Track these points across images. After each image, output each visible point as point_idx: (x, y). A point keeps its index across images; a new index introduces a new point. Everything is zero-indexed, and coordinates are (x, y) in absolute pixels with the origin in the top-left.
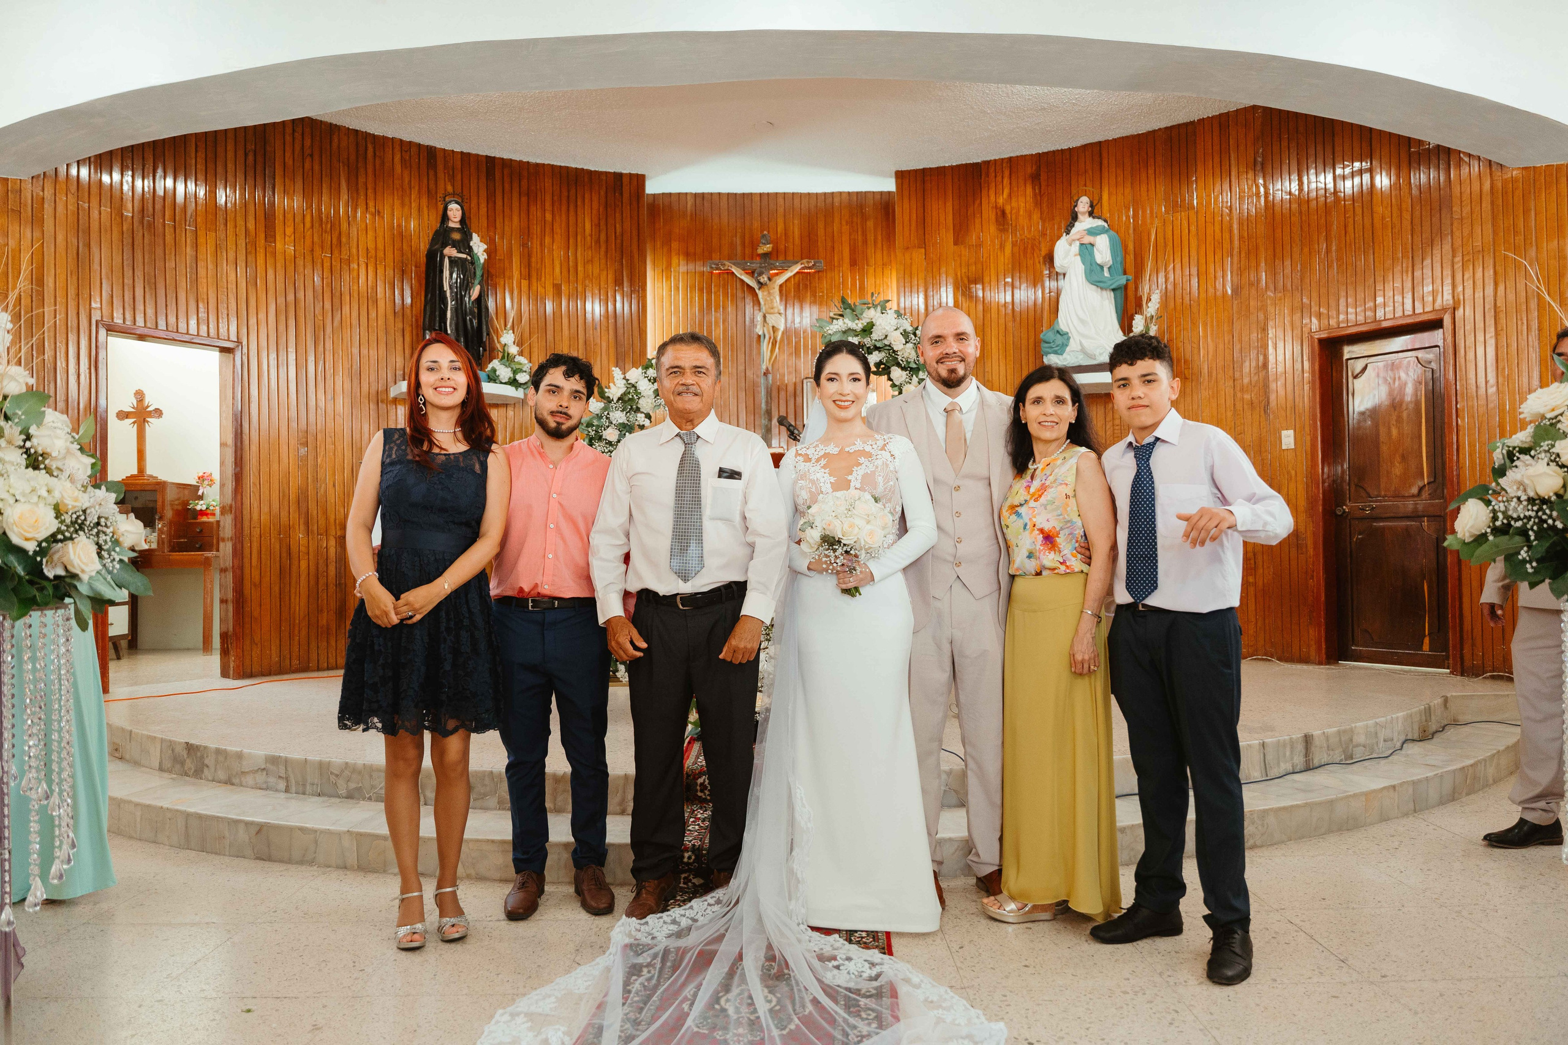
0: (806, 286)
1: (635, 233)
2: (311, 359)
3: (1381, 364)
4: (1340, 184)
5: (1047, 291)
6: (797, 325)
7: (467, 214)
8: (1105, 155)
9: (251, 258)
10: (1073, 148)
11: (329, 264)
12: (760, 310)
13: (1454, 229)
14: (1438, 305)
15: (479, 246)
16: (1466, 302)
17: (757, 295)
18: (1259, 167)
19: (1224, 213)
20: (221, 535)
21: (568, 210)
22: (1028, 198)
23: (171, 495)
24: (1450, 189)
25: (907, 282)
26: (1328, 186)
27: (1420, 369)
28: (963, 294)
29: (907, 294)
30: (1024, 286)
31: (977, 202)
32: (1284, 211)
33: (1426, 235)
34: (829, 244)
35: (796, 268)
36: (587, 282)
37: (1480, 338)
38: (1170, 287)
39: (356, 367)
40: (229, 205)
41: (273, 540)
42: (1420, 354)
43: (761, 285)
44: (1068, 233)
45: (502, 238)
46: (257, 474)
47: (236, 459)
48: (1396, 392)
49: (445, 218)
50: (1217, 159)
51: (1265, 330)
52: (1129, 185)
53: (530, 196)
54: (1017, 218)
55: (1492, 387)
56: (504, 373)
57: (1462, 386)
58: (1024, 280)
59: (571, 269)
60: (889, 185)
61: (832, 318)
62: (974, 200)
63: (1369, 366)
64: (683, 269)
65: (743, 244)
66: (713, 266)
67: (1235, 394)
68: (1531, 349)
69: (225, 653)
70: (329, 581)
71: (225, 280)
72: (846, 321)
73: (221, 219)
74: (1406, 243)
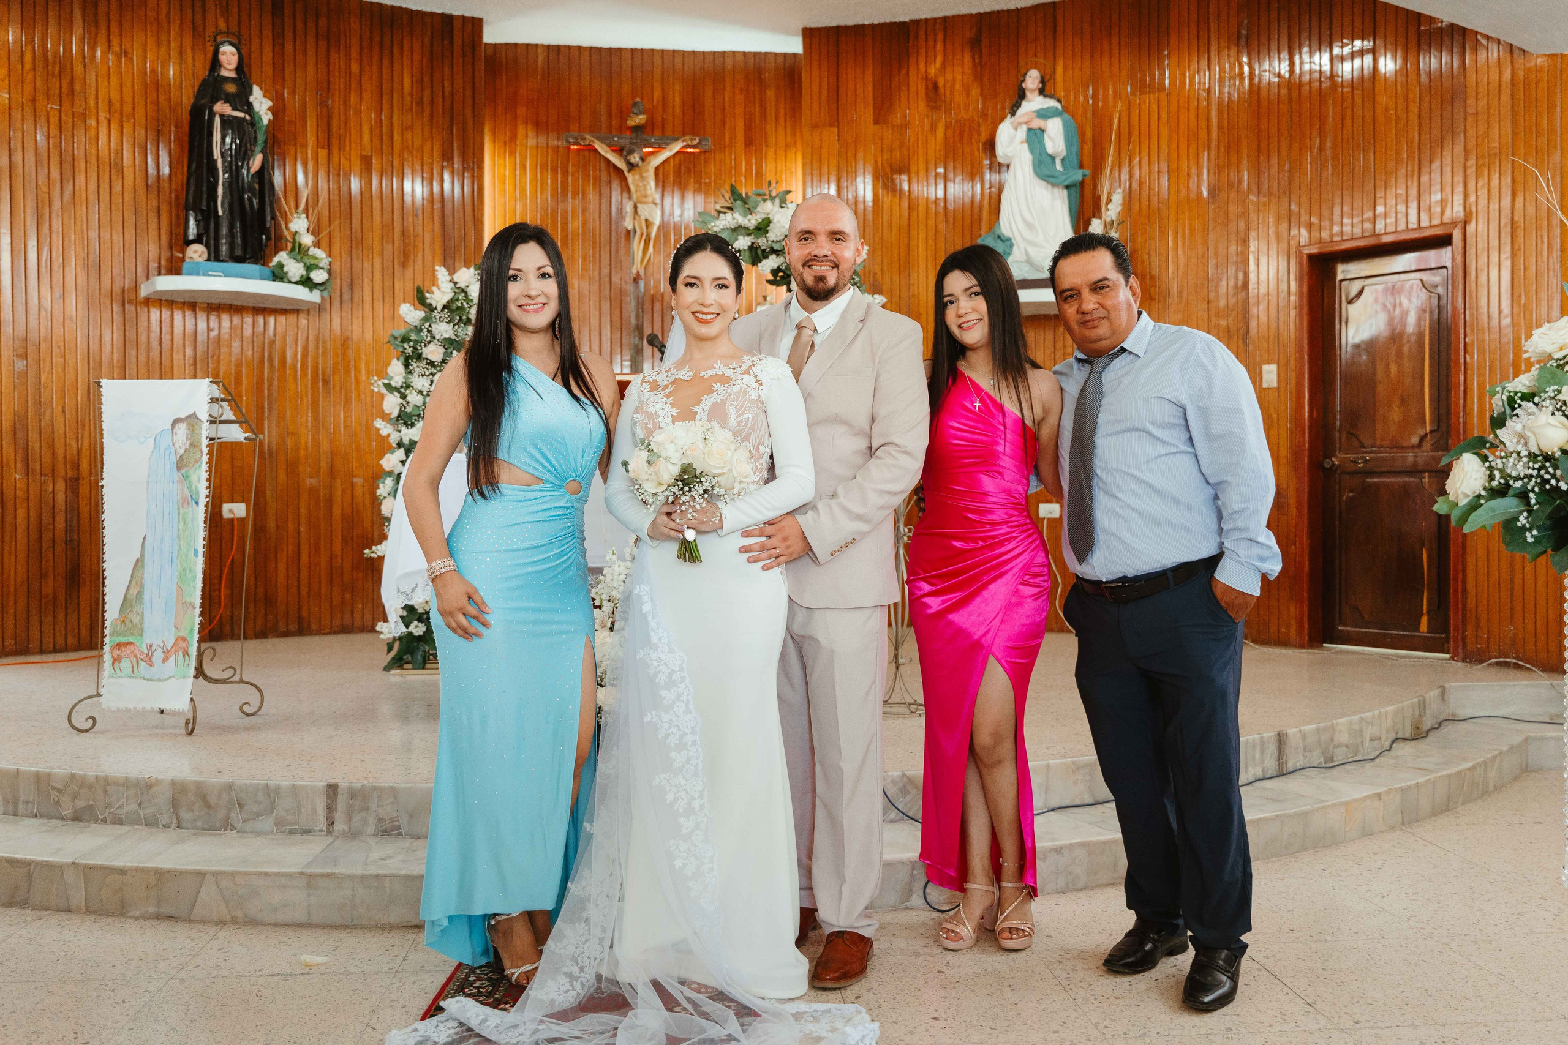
0: (689, 170)
1: (468, 93)
2: (32, 243)
3: (1380, 288)
4: (1338, 67)
5: (987, 186)
6: (677, 219)
7: (246, 60)
8: (1059, 18)
10: (1022, 9)
11: (57, 119)
13: (1468, 126)
14: (1447, 218)
15: (261, 103)
16: (1480, 215)
17: (625, 179)
18: (1243, 42)
19: (1201, 97)
21: (381, 60)
22: (966, 70)
24: (1465, 77)
25: (815, 169)
26: (1323, 69)
27: (1424, 294)
28: (885, 186)
29: (815, 183)
30: (959, 179)
31: (904, 72)
32: (1272, 97)
33: (1436, 132)
34: (719, 117)
35: (677, 147)
36: (406, 155)
37: (1494, 258)
38: (1135, 186)
39: (95, 256)
42: (1425, 276)
43: (632, 166)
44: (1013, 114)
45: (293, 92)
48: (1396, 321)
49: (215, 64)
50: (1194, 32)
51: (1245, 242)
52: (1088, 57)
54: (952, 94)
55: (1506, 317)
56: (295, 269)
57: (1472, 315)
58: (959, 171)
59: (385, 137)
60: (794, 45)
61: (719, 212)
62: (899, 72)
63: (1366, 289)
64: (531, 142)
65: (610, 113)
66: (571, 140)
67: (1209, 320)
68: (1551, 274)
70: (56, 537)
72: (737, 215)
74: (1412, 142)
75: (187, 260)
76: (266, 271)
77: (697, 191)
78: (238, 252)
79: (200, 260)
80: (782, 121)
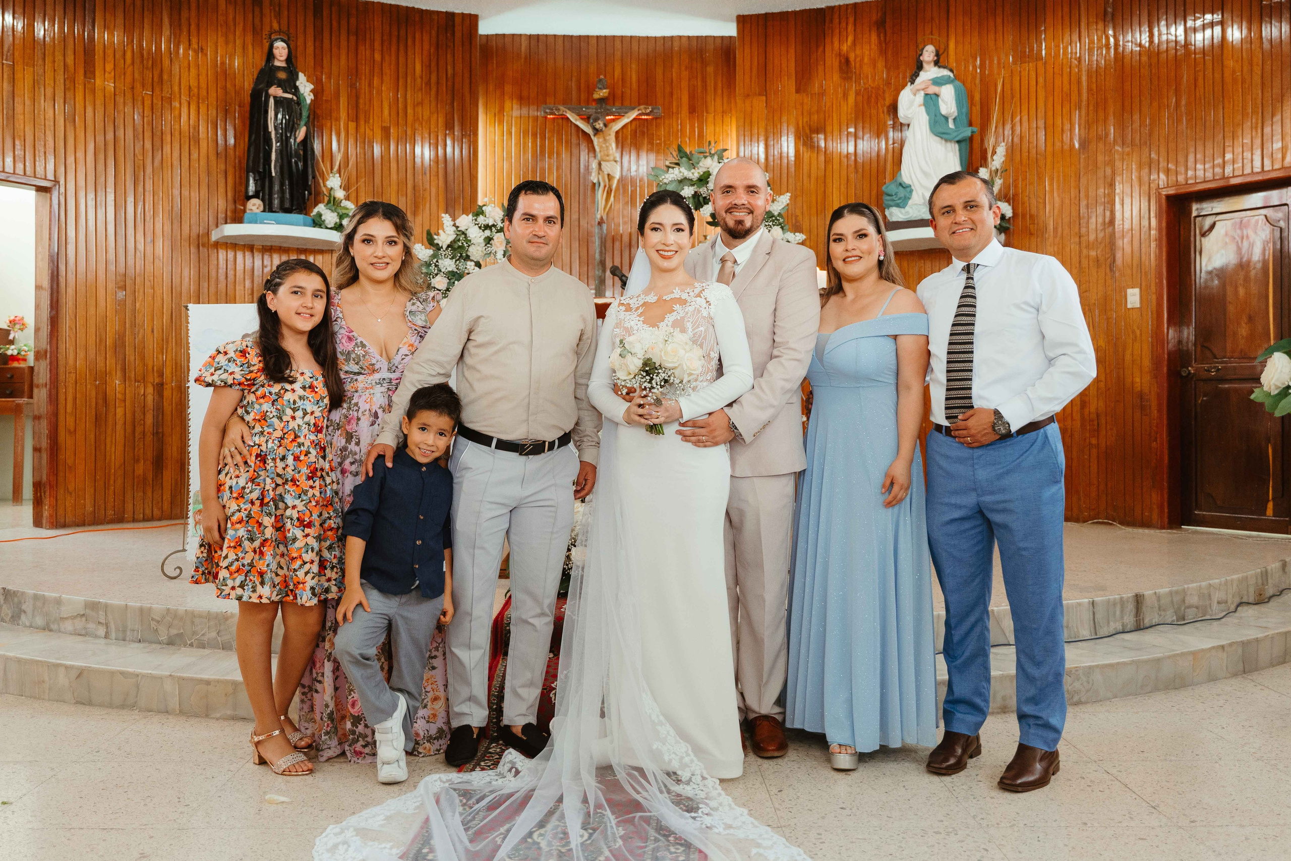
0: (643, 133)
1: (467, 75)
2: (130, 200)
4: (1192, 37)
5: (891, 142)
6: (633, 173)
7: (293, 54)
9: (69, 95)
11: (150, 102)
12: (595, 157)
14: (1287, 162)
15: (305, 87)
17: (592, 142)
18: (1109, 17)
19: (1073, 65)
20: (35, 381)
21: (398, 49)
22: (873, 46)
25: (747, 131)
26: (1178, 39)
27: (1268, 228)
28: (805, 144)
29: (747, 142)
30: (867, 137)
31: (821, 49)
32: (1134, 64)
33: (1277, 90)
34: (668, 89)
35: (633, 115)
36: (417, 125)
38: (1017, 140)
39: (177, 209)
40: (47, 39)
41: (88, 387)
42: (1269, 212)
43: (597, 131)
44: (913, 82)
45: (329, 77)
46: (73, 318)
47: (51, 302)
48: (1244, 252)
49: (270, 56)
50: (1066, 10)
51: (1112, 185)
52: (976, 34)
53: (359, 34)
54: (861, 66)
56: (330, 218)
58: (867, 130)
59: (400, 111)
60: (730, 30)
61: (669, 167)
62: (817, 47)
63: (1218, 225)
64: (516, 113)
65: (579, 88)
66: (548, 111)
67: (1080, 252)
69: (38, 502)
70: (146, 430)
71: (42, 117)
72: (683, 169)
73: (38, 53)
74: (1256, 99)
75: (248, 211)
76: (309, 219)
77: (650, 150)
78: (287, 205)
79: (258, 211)
80: (719, 91)
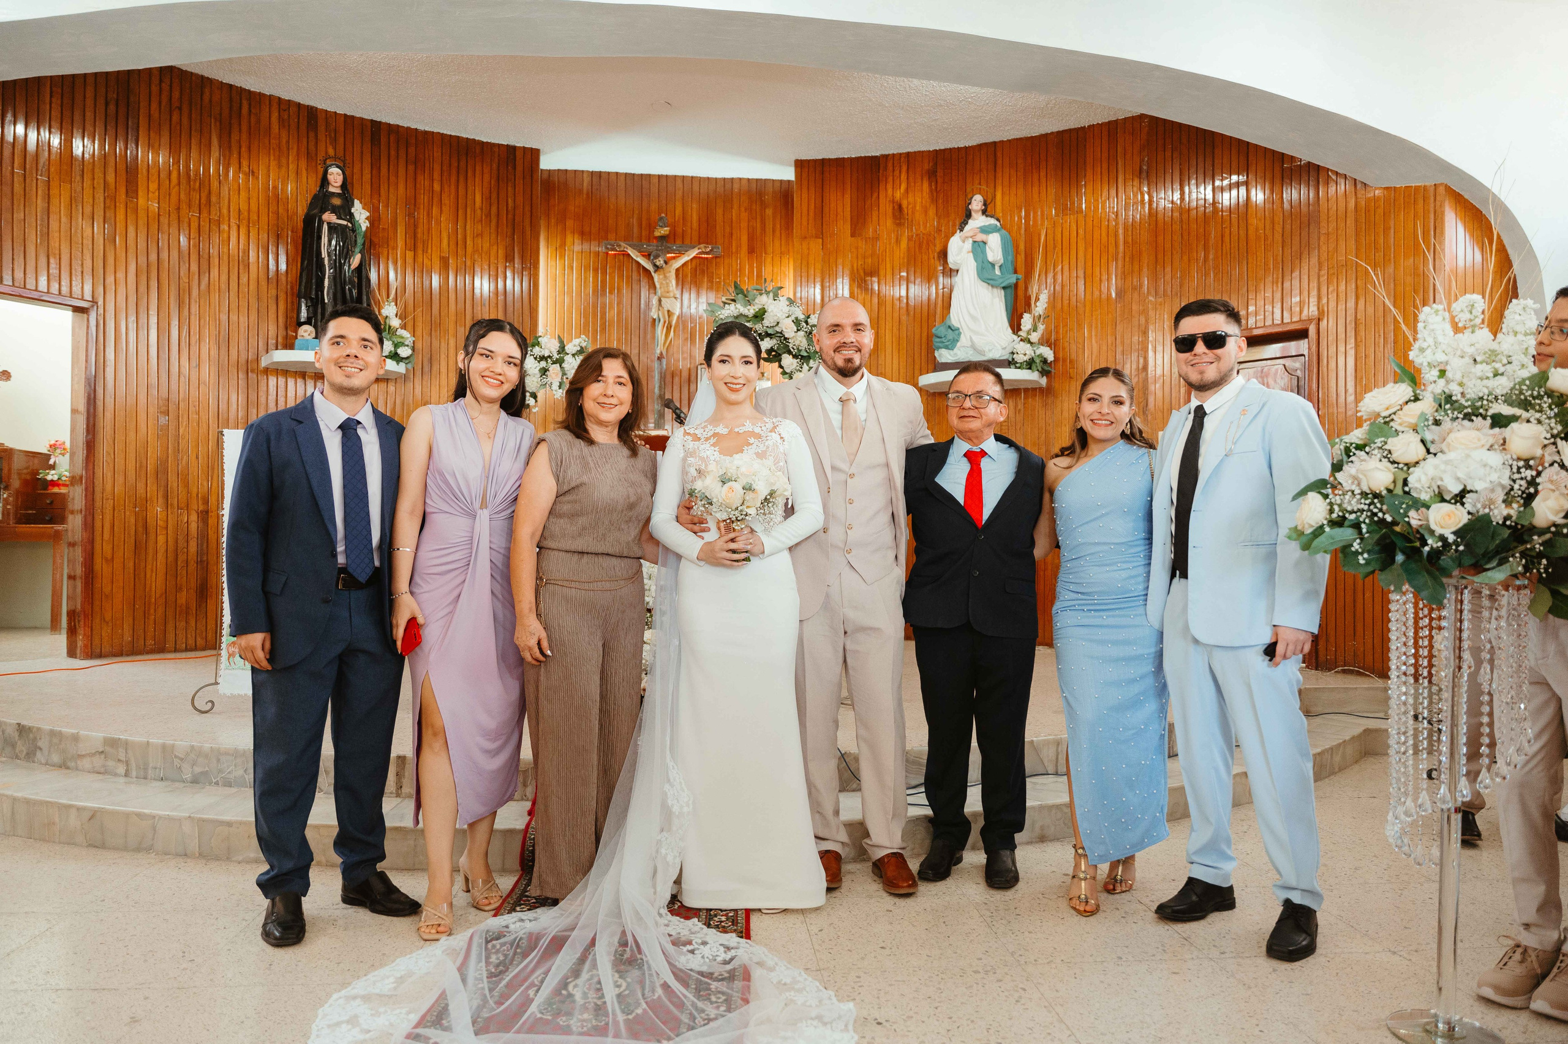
0: (703, 271)
1: (528, 208)
2: (175, 323)
3: (1252, 370)
4: (1219, 196)
5: (941, 287)
6: (693, 311)
7: (349, 180)
8: (999, 154)
9: (110, 214)
10: (969, 147)
11: (197, 224)
12: (655, 293)
13: (1321, 243)
14: (1304, 315)
15: (361, 214)
16: (1330, 313)
17: (653, 278)
18: (1144, 175)
19: (1111, 219)
20: (71, 506)
21: (458, 181)
22: (925, 194)
23: (18, 463)
24: (1319, 204)
25: (804, 272)
26: (1207, 197)
27: (1286, 376)
28: (859, 286)
29: (803, 283)
30: (918, 281)
31: (875, 195)
32: (1166, 219)
33: (1296, 247)
34: (728, 230)
35: (693, 253)
36: (476, 256)
37: (1342, 348)
38: (1058, 288)
39: (224, 333)
40: (86, 156)
41: (127, 513)
42: (1288, 362)
43: (657, 268)
44: (961, 230)
45: (386, 206)
46: (112, 443)
47: (88, 426)
49: (325, 182)
50: (1105, 165)
51: (1145, 333)
52: (1022, 186)
53: (418, 164)
54: (913, 213)
55: (1351, 395)
57: (1324, 393)
58: (918, 274)
59: (459, 242)
60: (788, 174)
61: (725, 303)
62: (872, 196)
64: (577, 248)
65: (640, 226)
66: (609, 247)
68: (1386, 361)
69: (72, 632)
70: (189, 558)
71: (79, 235)
72: (738, 306)
73: (77, 169)
74: (1277, 255)
75: (299, 337)
77: (710, 288)
79: (309, 338)
80: (778, 233)
